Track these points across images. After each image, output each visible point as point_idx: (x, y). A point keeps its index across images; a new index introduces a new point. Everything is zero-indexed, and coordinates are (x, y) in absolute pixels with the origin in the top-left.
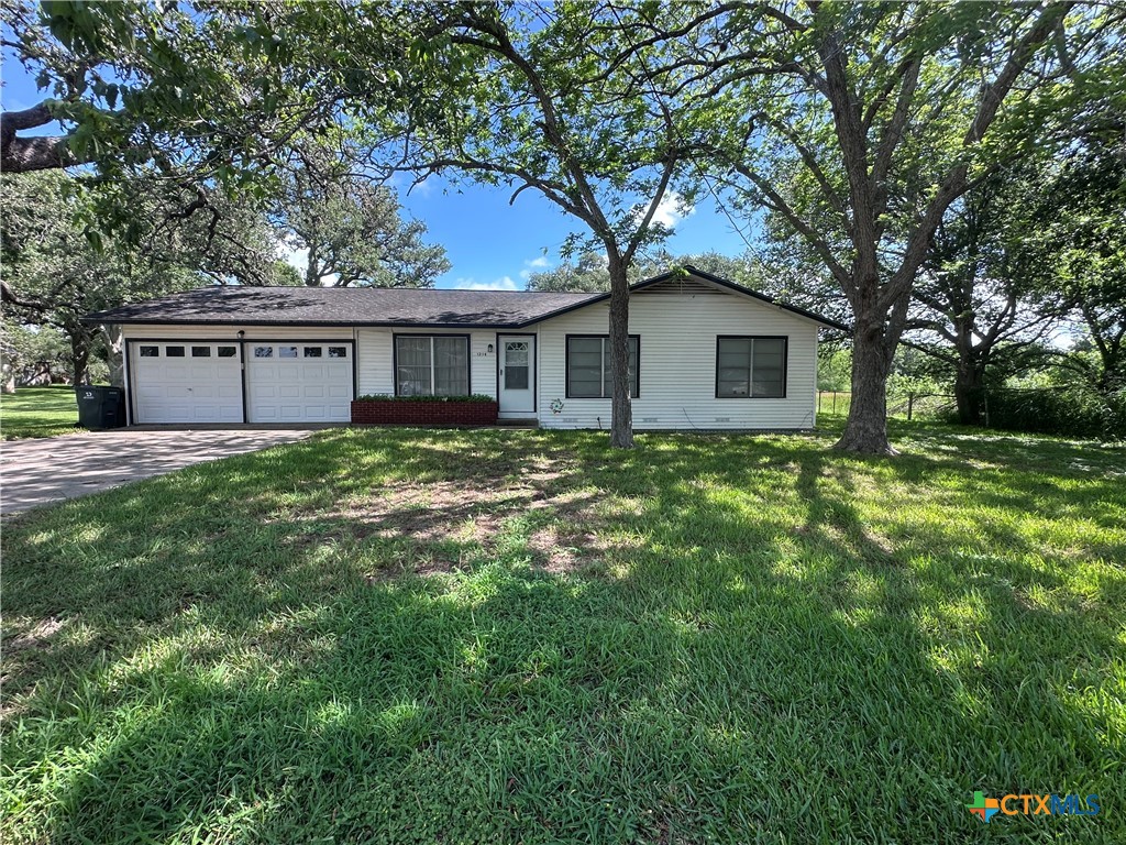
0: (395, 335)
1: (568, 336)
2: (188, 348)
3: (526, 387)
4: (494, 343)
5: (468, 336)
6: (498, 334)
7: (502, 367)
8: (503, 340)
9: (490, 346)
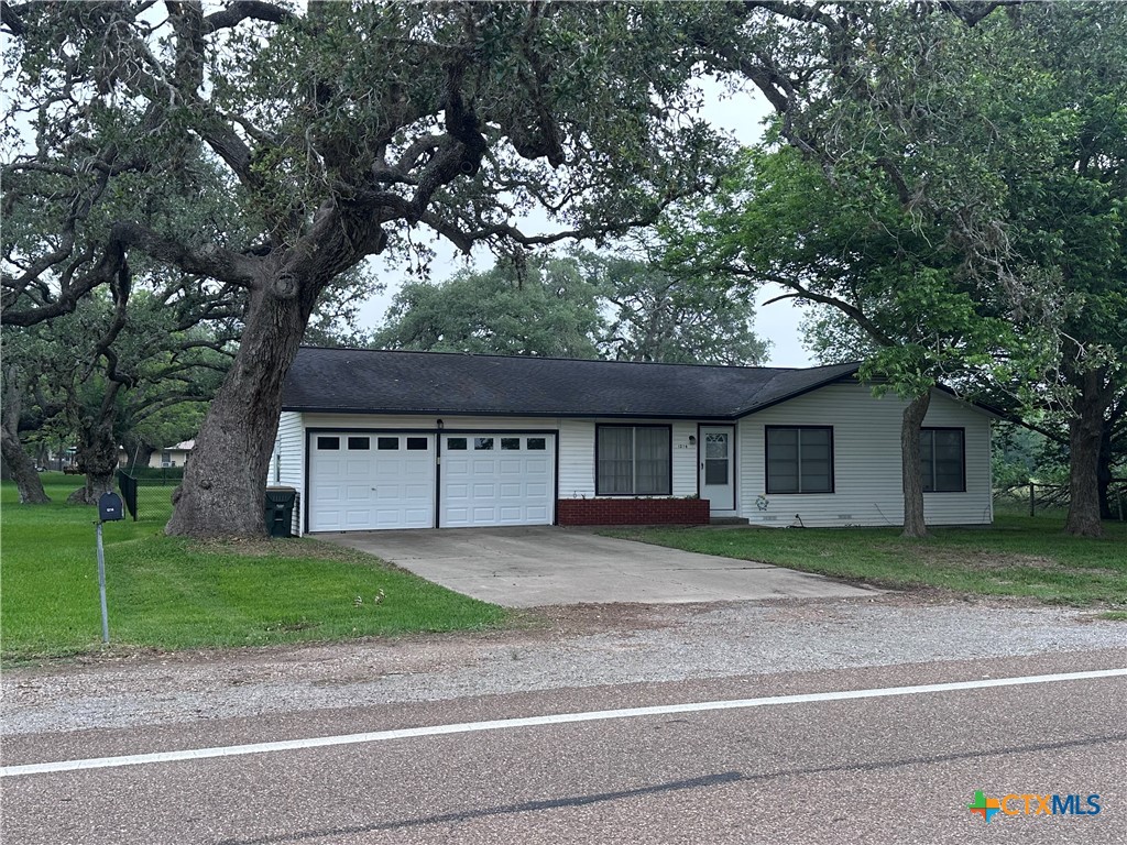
0: (598, 424)
1: (767, 428)
2: (374, 439)
3: (726, 482)
4: (695, 435)
5: (670, 427)
6: (699, 425)
7: (703, 461)
8: (704, 430)
9: (691, 438)
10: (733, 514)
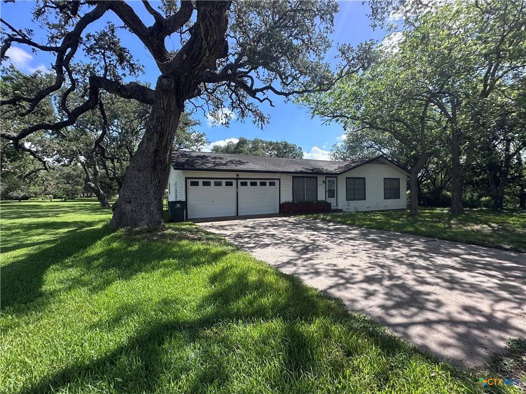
0: (293, 177)
1: (347, 178)
2: (212, 182)
3: (334, 197)
4: (324, 180)
5: (317, 177)
6: (326, 177)
7: (327, 189)
8: (328, 179)
9: (323, 182)
10: (336, 208)
